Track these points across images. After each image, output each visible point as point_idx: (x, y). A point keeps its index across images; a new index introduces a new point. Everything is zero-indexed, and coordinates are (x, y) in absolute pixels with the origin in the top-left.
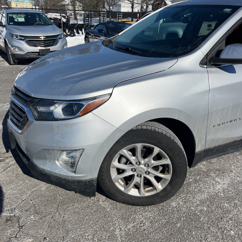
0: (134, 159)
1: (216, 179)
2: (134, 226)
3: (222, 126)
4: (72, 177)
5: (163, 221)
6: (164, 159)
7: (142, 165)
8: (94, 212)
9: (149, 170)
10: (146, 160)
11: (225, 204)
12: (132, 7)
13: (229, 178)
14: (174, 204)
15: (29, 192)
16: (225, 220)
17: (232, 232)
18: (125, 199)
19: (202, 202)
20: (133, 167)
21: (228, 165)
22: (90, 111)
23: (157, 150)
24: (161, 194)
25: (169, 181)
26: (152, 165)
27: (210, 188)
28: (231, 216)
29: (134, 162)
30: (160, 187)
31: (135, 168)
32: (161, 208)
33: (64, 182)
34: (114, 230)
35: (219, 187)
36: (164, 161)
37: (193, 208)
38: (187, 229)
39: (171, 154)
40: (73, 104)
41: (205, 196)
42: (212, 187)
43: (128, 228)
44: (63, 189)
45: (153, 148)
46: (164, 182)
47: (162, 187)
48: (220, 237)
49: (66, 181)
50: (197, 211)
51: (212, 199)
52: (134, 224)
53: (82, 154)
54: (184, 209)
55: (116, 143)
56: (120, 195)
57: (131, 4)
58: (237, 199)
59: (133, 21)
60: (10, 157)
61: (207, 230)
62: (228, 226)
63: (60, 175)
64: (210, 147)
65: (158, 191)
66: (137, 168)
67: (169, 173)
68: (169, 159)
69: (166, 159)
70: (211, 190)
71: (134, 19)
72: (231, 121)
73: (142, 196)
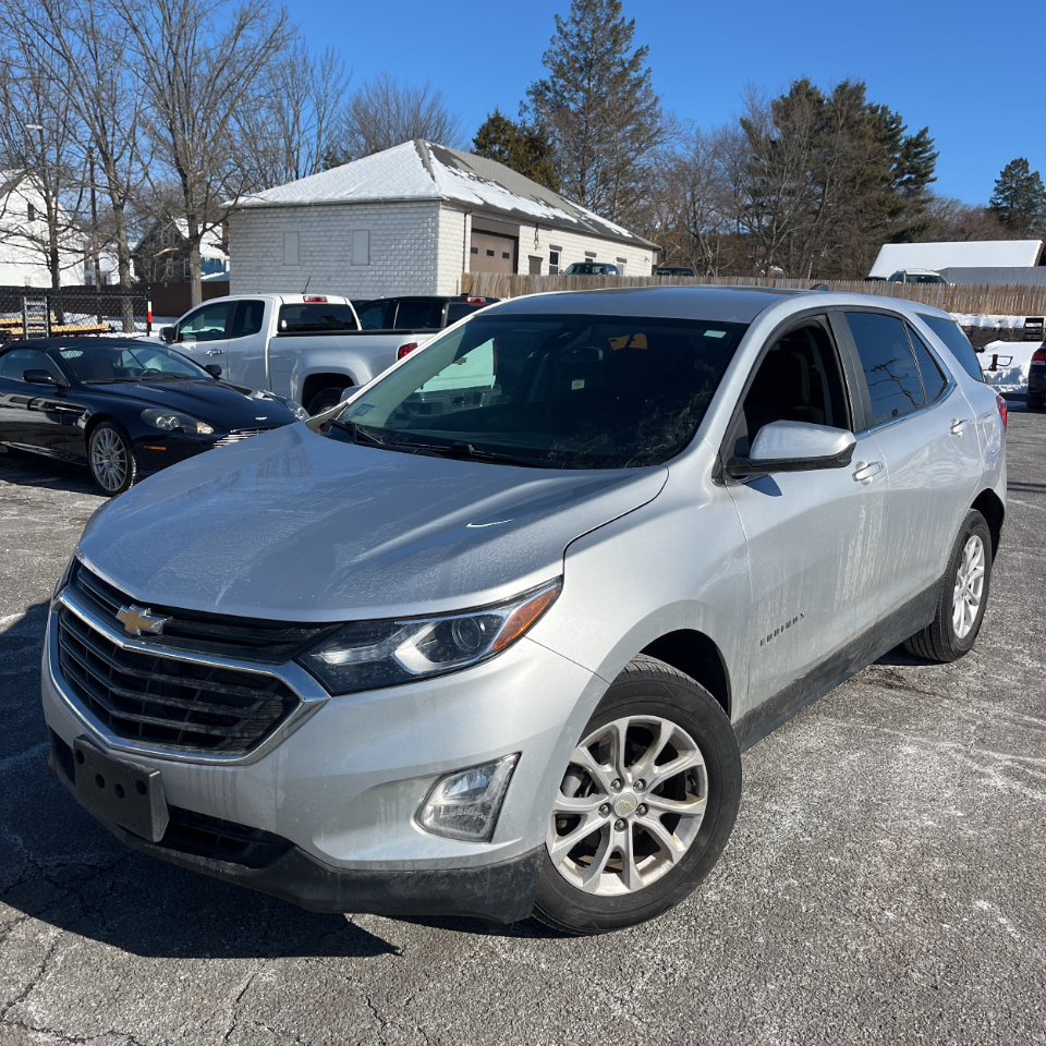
0: (608, 773)
1: (767, 805)
2: (651, 981)
3: (774, 639)
4: (481, 856)
5: (717, 943)
6: (685, 755)
7: (630, 784)
8: (506, 984)
9: (648, 800)
10: (638, 767)
11: (831, 858)
12: (53, 266)
13: (796, 797)
14: (712, 896)
15: (227, 1003)
16: (856, 894)
17: (890, 915)
18: (590, 912)
19: (777, 871)
20: (606, 799)
21: (770, 765)
22: (523, 635)
23: (668, 728)
24: (684, 868)
25: (702, 818)
26: (656, 779)
27: (768, 831)
28: (861, 880)
29: (607, 783)
30: (678, 845)
31: (611, 802)
32: (687, 915)
33: (443, 887)
34: (605, 1008)
35: (787, 823)
36: (686, 758)
37: (766, 890)
38: (788, 941)
39: (703, 733)
40: (468, 619)
41: (772, 855)
42: (773, 829)
43: (638, 991)
44: (344, 956)
45: (658, 726)
46: (687, 830)
47: (685, 845)
48: (871, 932)
49: (455, 877)
50: (780, 894)
51: (793, 854)
52: (647, 976)
53: (513, 770)
54: (745, 899)
55: (591, 720)
56: (574, 903)
57: (45, 252)
58: (847, 839)
59: (64, 324)
60: (17, 920)
61: (832, 927)
62: (872, 903)
63: (437, 861)
64: (755, 706)
65: (677, 859)
66: (615, 802)
67: (701, 794)
68: (698, 750)
69: (690, 753)
70: (775, 835)
71: (67, 314)
72: (795, 620)
73: (635, 888)
